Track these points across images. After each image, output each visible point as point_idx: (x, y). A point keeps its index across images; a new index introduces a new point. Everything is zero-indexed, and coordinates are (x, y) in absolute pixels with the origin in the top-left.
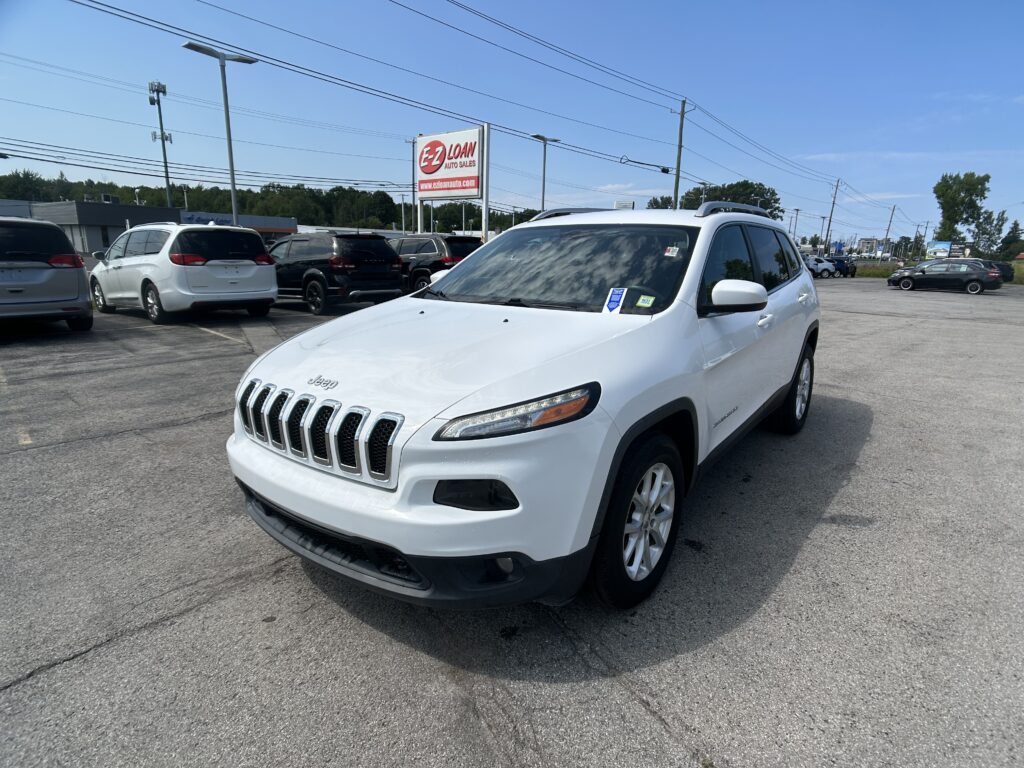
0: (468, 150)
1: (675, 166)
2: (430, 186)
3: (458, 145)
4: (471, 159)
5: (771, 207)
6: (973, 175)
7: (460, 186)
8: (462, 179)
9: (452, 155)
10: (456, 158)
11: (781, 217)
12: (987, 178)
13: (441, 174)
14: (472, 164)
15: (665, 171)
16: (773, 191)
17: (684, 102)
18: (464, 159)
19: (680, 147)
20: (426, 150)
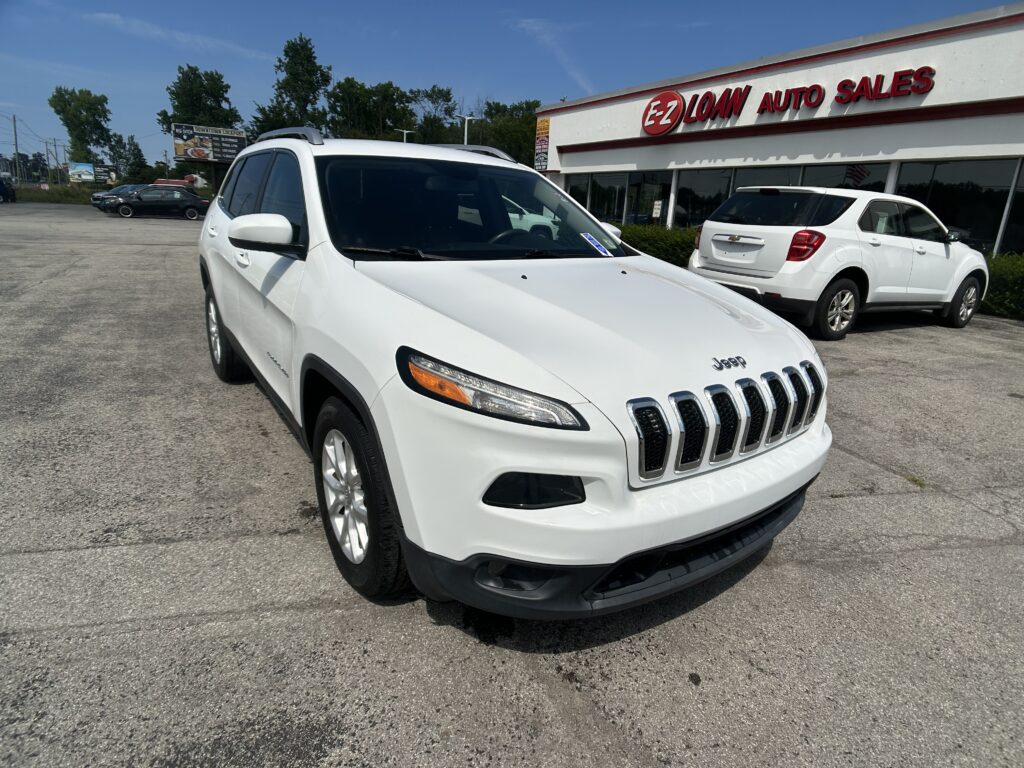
6: (88, 92)
12: (104, 99)
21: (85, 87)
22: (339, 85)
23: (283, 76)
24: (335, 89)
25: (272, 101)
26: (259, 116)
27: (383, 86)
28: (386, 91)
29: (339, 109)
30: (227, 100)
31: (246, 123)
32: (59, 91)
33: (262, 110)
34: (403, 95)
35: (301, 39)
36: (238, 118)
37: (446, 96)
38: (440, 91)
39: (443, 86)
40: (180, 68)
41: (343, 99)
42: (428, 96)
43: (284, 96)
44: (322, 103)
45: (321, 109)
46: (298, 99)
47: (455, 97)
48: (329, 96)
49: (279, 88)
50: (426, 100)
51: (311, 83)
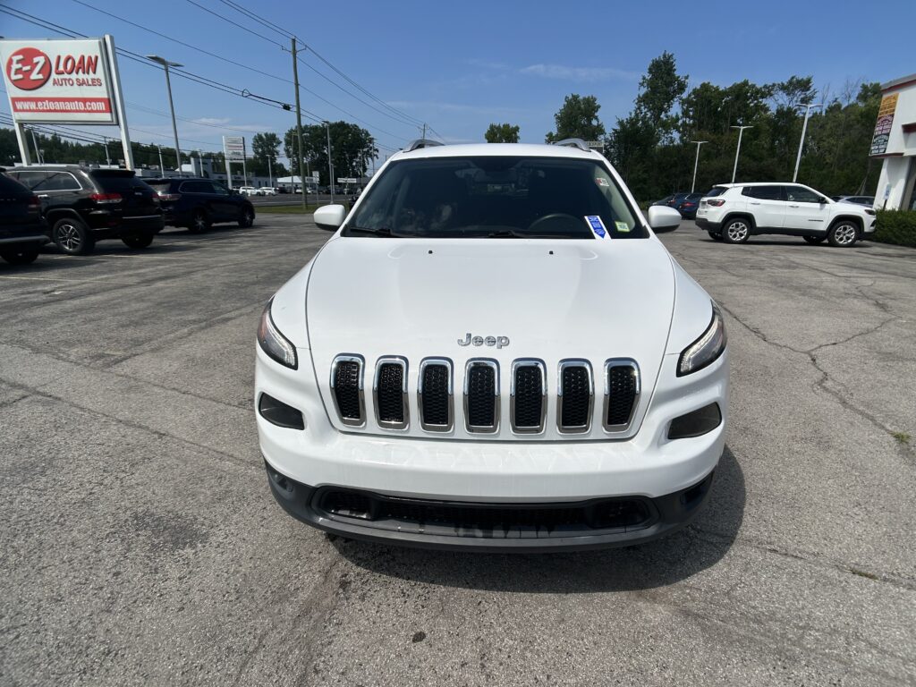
0: (87, 65)
1: (295, 104)
2: (33, 106)
3: (69, 58)
4: (91, 75)
5: (368, 147)
6: (508, 125)
7: (83, 108)
8: (85, 100)
9: (61, 68)
10: (70, 73)
11: (377, 156)
12: (517, 129)
13: (48, 90)
14: (96, 82)
15: (287, 107)
16: (367, 132)
17: (294, 40)
18: (81, 76)
19: (297, 85)
20: (16, 58)
21: (505, 122)
22: (695, 91)
23: (644, 90)
24: (689, 95)
25: (631, 114)
26: (618, 128)
27: (738, 85)
28: (741, 90)
29: (691, 113)
30: (596, 118)
31: (608, 136)
32: (492, 127)
33: (621, 123)
34: (758, 91)
35: (664, 56)
36: (602, 132)
37: (804, 85)
38: (798, 82)
39: (802, 76)
40: (567, 97)
41: (696, 103)
42: (783, 88)
43: (643, 108)
44: (676, 109)
45: (674, 116)
46: (653, 109)
47: (814, 85)
48: (683, 102)
49: (639, 101)
50: (781, 92)
51: (667, 93)
